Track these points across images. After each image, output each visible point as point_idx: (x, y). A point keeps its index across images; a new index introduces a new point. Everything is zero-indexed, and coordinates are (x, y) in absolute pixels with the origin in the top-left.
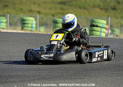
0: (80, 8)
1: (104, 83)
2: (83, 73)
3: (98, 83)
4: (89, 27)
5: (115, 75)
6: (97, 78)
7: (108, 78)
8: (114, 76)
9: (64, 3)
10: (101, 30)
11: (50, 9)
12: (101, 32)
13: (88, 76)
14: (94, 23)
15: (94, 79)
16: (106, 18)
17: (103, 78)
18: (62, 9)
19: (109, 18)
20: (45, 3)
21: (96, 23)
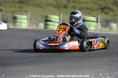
0: (36, 6)
1: (57, 68)
2: (39, 60)
3: (53, 68)
4: (44, 22)
5: (66, 61)
6: (51, 64)
7: (61, 64)
8: (66, 63)
9: (22, 2)
10: (55, 24)
11: (10, 7)
12: (54, 26)
13: (44, 62)
14: (48, 19)
15: (49, 65)
16: (58, 14)
17: (56, 64)
18: (20, 7)
19: (61, 14)
20: (6, 2)
21: (50, 18)
